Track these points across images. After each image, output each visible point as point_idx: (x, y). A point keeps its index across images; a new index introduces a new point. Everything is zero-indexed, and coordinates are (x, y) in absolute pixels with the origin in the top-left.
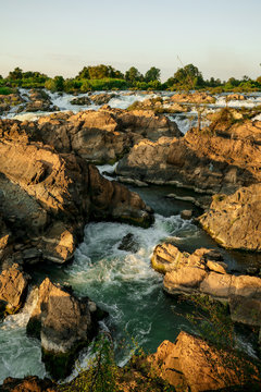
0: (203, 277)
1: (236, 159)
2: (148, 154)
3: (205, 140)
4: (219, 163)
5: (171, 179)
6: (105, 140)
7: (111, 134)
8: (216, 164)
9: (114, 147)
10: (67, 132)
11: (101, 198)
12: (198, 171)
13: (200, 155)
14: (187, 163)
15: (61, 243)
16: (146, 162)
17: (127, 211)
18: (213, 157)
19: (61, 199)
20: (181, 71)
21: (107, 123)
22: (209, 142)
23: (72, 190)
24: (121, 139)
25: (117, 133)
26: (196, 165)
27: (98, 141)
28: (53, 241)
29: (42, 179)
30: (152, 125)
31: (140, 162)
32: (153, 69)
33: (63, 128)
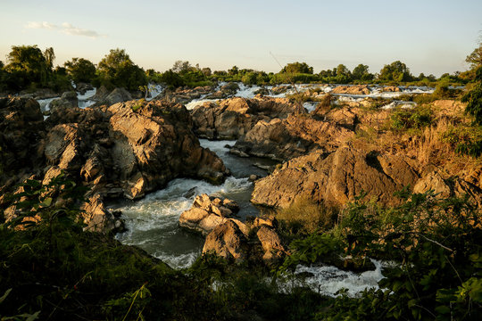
0: (204, 217)
1: (321, 138)
2: (260, 132)
3: (301, 121)
4: (306, 141)
5: (269, 153)
6: (237, 120)
7: (243, 115)
8: (304, 141)
9: (244, 127)
10: (213, 113)
11: (189, 160)
12: (288, 146)
13: (293, 134)
14: (281, 139)
15: (136, 186)
16: (258, 138)
17: (209, 172)
18: (303, 135)
19: (148, 156)
20: (388, 67)
21: (242, 106)
22: (303, 123)
23: (158, 151)
24: (250, 120)
25: (247, 115)
26: (288, 142)
27: (231, 121)
28: (132, 184)
29: (144, 142)
30: (284, 109)
31: (253, 138)
32: (361, 65)
33: (211, 110)
